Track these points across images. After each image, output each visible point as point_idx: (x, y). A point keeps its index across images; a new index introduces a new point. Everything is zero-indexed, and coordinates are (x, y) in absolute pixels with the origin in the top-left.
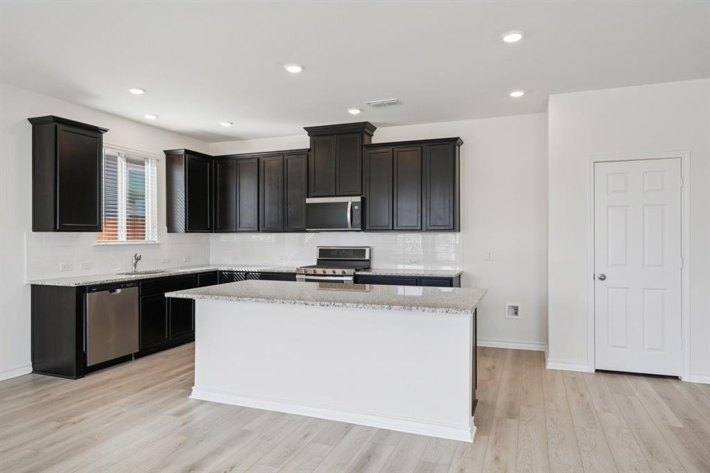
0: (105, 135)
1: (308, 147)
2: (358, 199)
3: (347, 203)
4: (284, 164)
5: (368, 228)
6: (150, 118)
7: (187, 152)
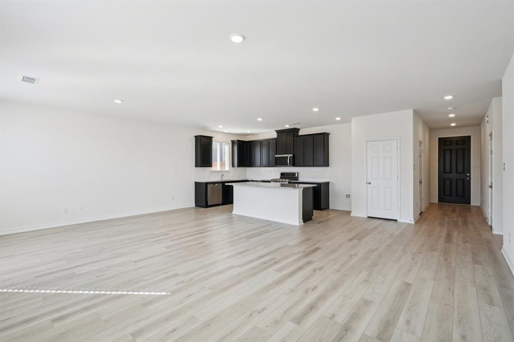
0: (213, 139)
1: (276, 137)
2: (292, 155)
3: (288, 157)
4: (269, 143)
5: (295, 165)
6: (226, 131)
7: (238, 140)
